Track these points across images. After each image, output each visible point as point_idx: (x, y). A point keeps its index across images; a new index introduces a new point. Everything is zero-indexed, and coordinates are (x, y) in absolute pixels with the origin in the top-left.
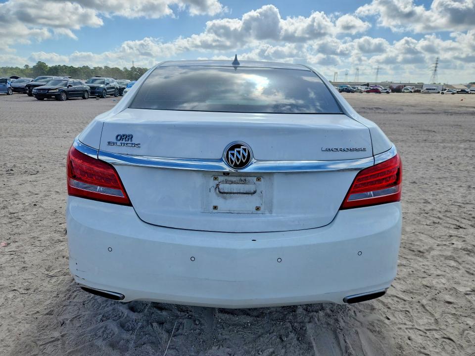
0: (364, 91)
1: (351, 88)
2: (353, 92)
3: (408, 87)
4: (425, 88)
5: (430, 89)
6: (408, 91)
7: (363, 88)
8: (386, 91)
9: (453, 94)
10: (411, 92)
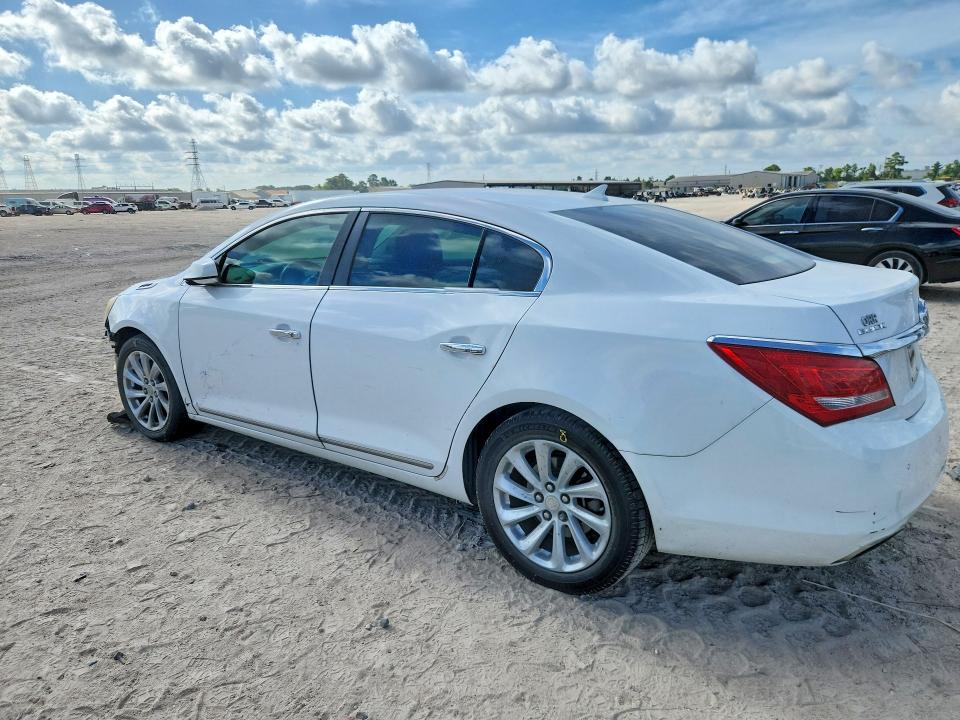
0: (78, 211)
1: (36, 203)
2: (49, 213)
3: (165, 198)
4: (198, 200)
5: (207, 202)
6: (168, 206)
7: (70, 203)
8: (126, 208)
9: (251, 208)
10: (174, 208)
